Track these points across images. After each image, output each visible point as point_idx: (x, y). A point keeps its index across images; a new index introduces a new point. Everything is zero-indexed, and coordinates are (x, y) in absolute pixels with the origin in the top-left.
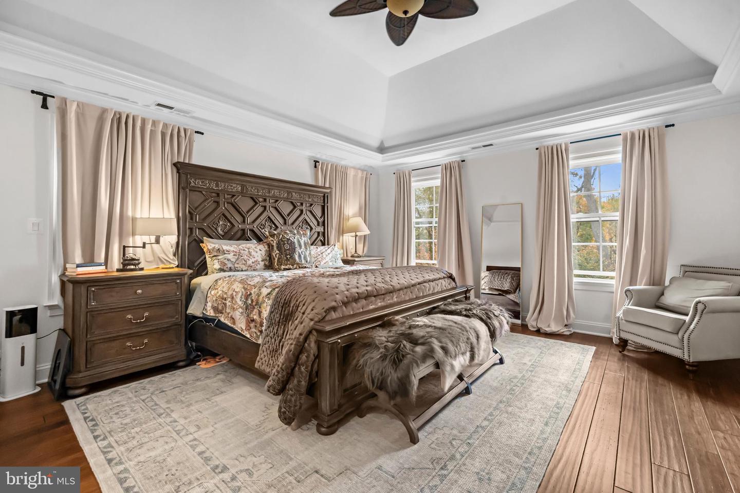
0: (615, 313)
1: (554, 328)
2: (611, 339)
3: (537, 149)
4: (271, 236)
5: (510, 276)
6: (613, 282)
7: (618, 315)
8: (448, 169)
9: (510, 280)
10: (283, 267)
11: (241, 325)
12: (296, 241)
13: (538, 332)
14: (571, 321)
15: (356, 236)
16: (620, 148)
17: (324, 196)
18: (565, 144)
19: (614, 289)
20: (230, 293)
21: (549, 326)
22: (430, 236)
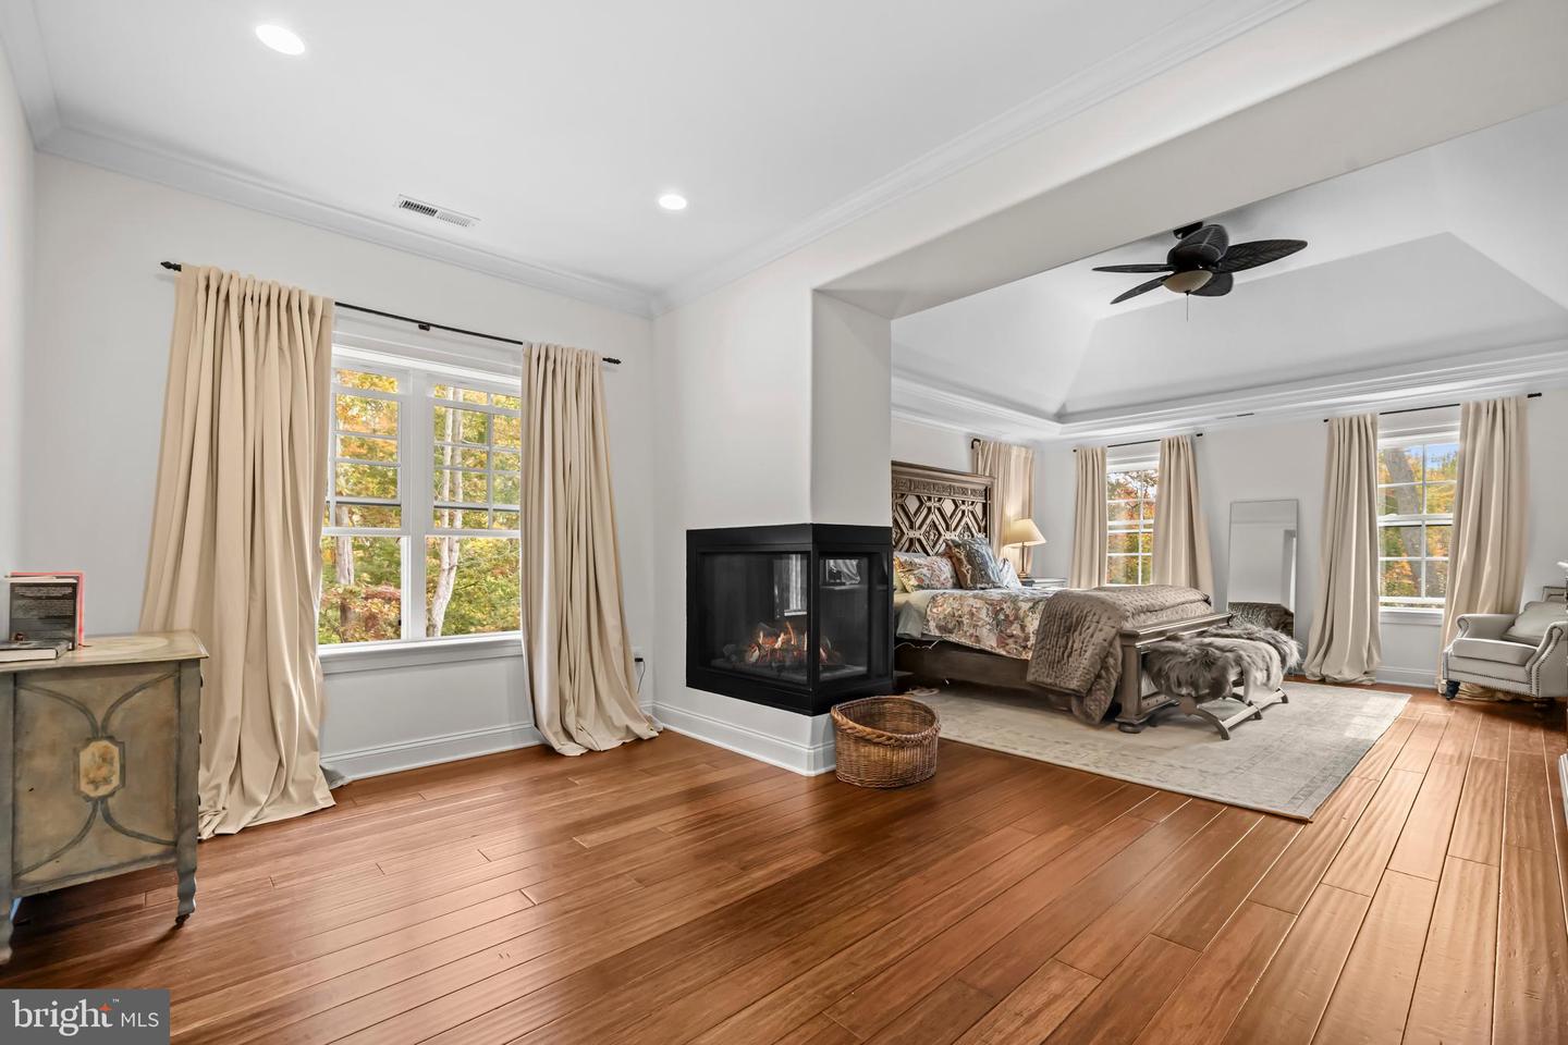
0: (1443, 647)
1: (1348, 675)
2: (1437, 690)
3: (1326, 421)
4: (956, 546)
5: (1264, 611)
6: (1441, 611)
7: (1445, 651)
8: (1174, 446)
9: (1264, 617)
10: (979, 586)
11: (990, 642)
12: (984, 552)
13: (1323, 681)
14: (1374, 666)
15: (1023, 548)
16: (1458, 424)
17: (986, 490)
18: (1371, 415)
19: (1442, 622)
20: (966, 609)
21: (1340, 673)
22: (1133, 548)
